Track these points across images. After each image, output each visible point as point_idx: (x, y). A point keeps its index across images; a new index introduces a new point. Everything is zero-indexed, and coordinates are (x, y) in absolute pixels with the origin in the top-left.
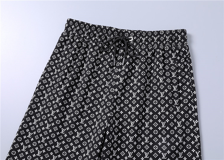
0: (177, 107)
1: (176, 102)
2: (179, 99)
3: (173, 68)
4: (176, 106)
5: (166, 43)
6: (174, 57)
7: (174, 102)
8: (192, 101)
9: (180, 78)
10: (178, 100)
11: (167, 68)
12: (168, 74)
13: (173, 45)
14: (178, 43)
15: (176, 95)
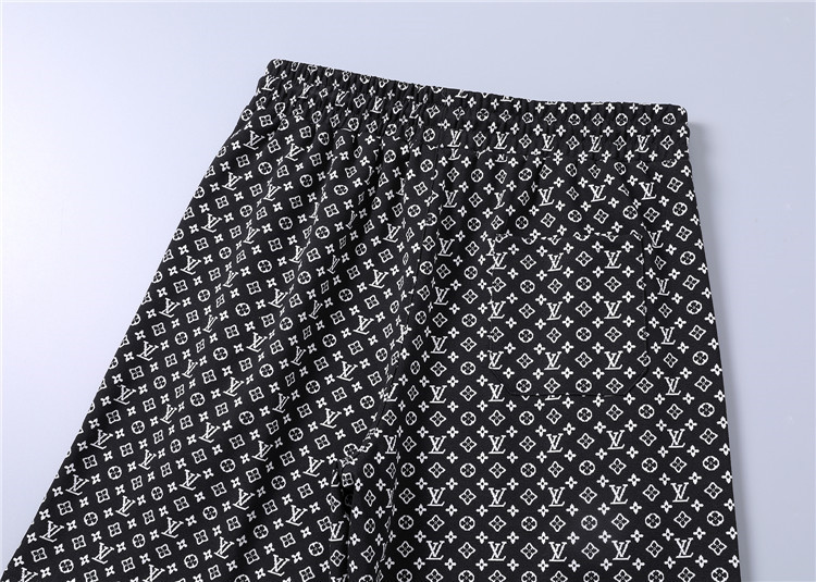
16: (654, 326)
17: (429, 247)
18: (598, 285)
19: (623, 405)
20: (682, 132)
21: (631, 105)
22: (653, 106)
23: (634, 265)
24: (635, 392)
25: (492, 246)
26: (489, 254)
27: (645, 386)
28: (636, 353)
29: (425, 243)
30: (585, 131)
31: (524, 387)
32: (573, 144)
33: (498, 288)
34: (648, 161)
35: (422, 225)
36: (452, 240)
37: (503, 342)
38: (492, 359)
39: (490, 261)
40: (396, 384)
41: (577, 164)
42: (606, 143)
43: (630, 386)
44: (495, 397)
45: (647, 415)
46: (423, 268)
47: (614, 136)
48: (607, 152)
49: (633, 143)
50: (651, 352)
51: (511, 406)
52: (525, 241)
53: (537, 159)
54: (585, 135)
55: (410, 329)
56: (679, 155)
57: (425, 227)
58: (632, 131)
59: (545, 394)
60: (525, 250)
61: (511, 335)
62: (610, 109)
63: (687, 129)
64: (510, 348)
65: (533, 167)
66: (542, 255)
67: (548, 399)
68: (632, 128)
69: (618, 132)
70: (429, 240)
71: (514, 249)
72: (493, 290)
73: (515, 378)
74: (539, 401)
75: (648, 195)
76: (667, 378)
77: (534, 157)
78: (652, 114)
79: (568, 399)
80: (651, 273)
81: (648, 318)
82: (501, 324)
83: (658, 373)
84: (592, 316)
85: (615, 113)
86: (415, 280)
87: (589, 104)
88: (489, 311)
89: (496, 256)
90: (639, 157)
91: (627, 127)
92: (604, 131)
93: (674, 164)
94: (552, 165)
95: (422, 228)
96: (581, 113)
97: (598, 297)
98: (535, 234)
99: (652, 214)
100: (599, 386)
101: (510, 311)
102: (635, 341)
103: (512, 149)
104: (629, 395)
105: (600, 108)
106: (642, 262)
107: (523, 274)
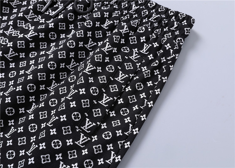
0: (82, 135)
1: (88, 124)
2: (98, 123)
3: (128, 66)
4: (83, 132)
5: (146, 23)
6: (144, 51)
7: (82, 122)
8: (121, 143)
9: (129, 89)
10: (94, 124)
11: (117, 59)
12: (110, 68)
13: (156, 31)
14: (166, 32)
15: (97, 113)
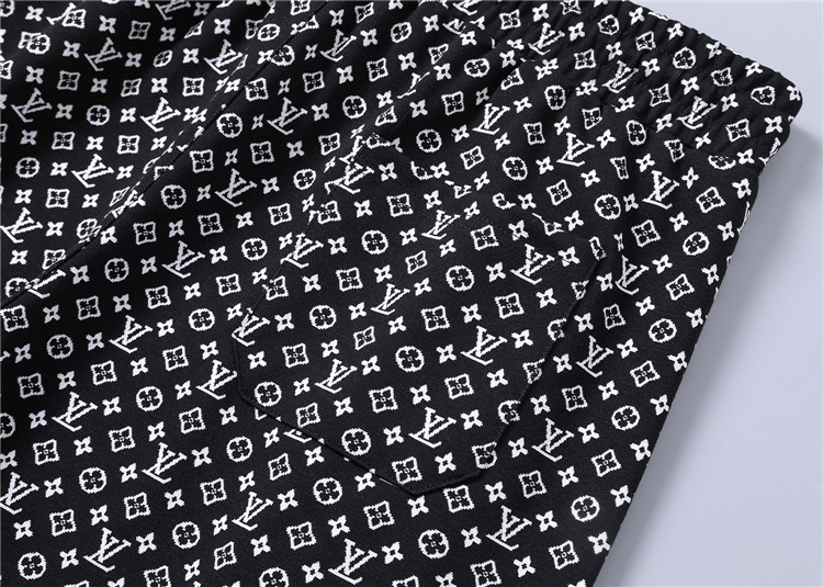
16: (537, 411)
17: (253, 94)
18: (484, 293)
19: (401, 510)
20: (773, 124)
21: (713, 42)
22: (749, 62)
23: (563, 293)
24: (436, 502)
25: (356, 149)
26: (344, 160)
27: (459, 500)
28: (477, 435)
29: (251, 86)
30: (615, 50)
31: (267, 395)
32: (586, 61)
33: (324, 217)
34: (689, 145)
35: (264, 57)
36: (304, 111)
37: (280, 307)
38: (245, 323)
39: (339, 171)
40: (61, 273)
41: (570, 93)
42: (638, 85)
43: (432, 486)
44: (211, 386)
45: (431, 550)
46: (223, 121)
47: (658, 80)
48: (631, 100)
49: (682, 104)
50: (503, 450)
51: (229, 416)
52: (414, 169)
53: (511, 54)
54: (611, 56)
55: (142, 203)
56: (745, 158)
57: (267, 63)
58: (689, 85)
59: (289, 424)
60: (406, 182)
61: (299, 303)
62: (675, 32)
63: (786, 125)
64: (285, 322)
65: (496, 62)
66: (429, 206)
67: (289, 434)
68: (694, 80)
69: (667, 75)
70: (260, 84)
71: (388, 172)
72: (316, 216)
73: (261, 374)
74: (275, 432)
75: (656, 197)
76: (506, 510)
77: (508, 49)
78: (739, 73)
79: (318, 450)
80: (584, 322)
81: (535, 391)
82: (294, 276)
83: (495, 491)
84: (442, 338)
85: (679, 42)
86: (198, 133)
87: (646, 11)
88: (290, 248)
89: (352, 166)
90: (678, 131)
91: (686, 74)
92: (645, 64)
93: (728, 166)
94: (529, 75)
95: (261, 61)
96: (625, 20)
97: (471, 313)
98: (440, 170)
99: (647, 233)
100: (381, 457)
101: (321, 263)
102: (488, 415)
103: (482, 20)
104: (421, 500)
105: (658, 25)
106: (579, 295)
107: (380, 219)
